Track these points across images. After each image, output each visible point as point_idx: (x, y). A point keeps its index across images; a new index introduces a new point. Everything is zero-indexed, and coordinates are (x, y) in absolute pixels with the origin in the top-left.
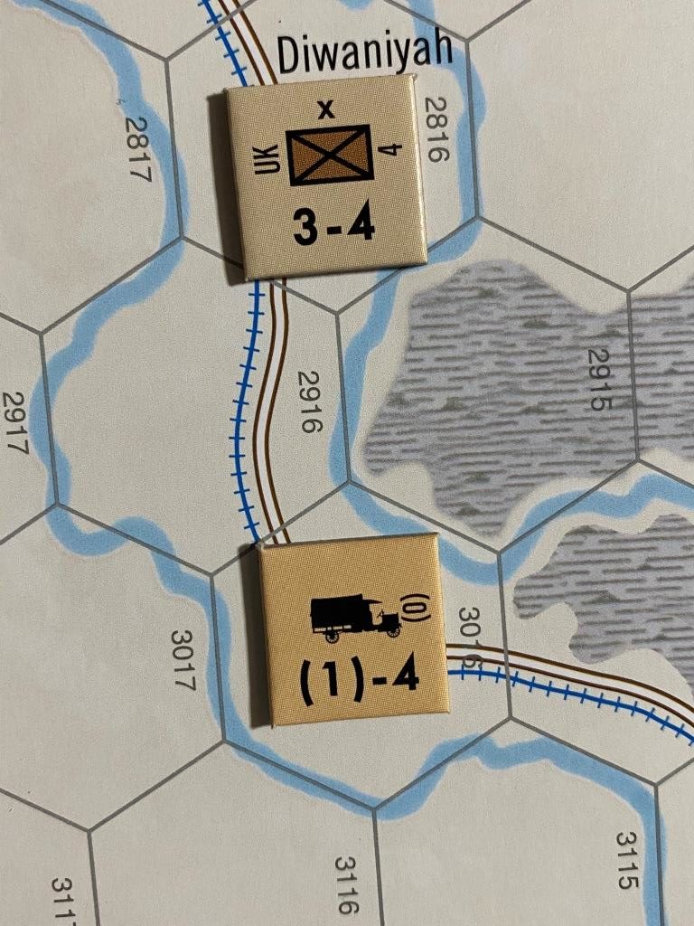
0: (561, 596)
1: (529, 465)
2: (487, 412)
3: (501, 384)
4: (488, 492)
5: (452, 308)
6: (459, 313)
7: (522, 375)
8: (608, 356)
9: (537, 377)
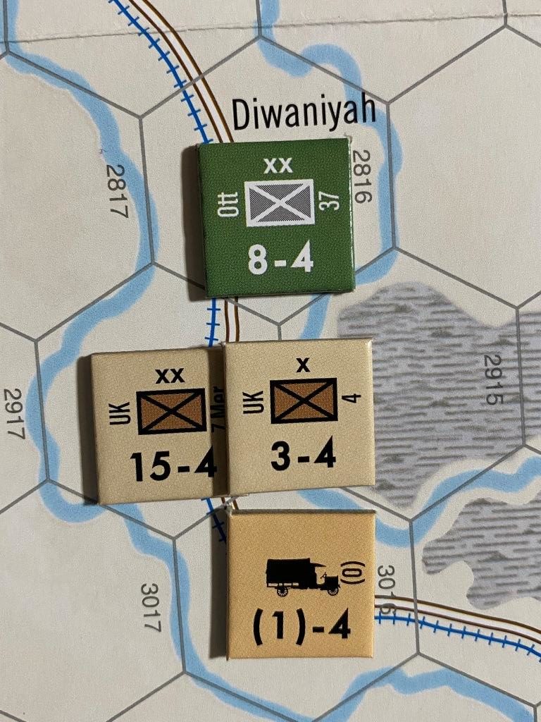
0: (460, 556)
1: (436, 449)
2: (402, 405)
3: (413, 382)
4: (402, 471)
5: (373, 321)
6: (379, 324)
7: (429, 375)
8: (500, 361)
9: (442, 377)
